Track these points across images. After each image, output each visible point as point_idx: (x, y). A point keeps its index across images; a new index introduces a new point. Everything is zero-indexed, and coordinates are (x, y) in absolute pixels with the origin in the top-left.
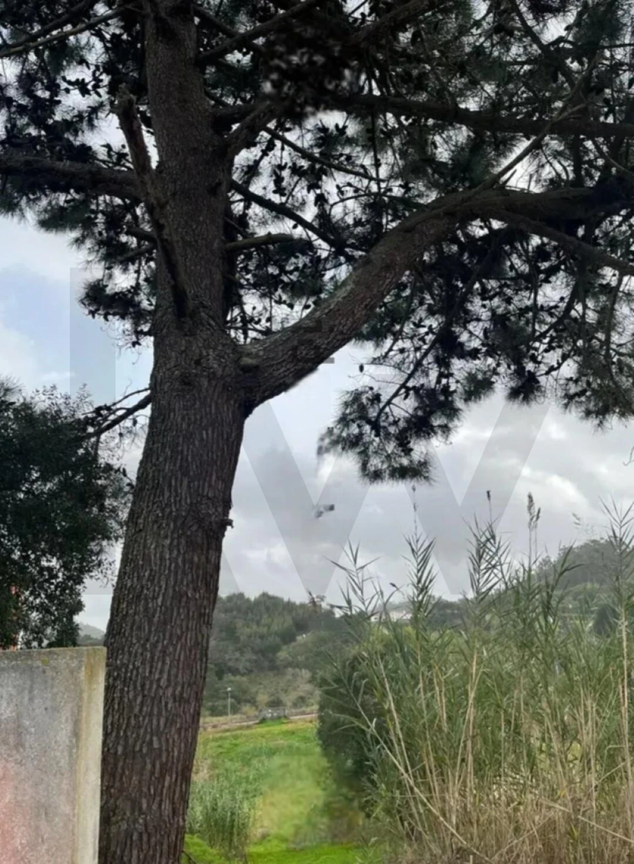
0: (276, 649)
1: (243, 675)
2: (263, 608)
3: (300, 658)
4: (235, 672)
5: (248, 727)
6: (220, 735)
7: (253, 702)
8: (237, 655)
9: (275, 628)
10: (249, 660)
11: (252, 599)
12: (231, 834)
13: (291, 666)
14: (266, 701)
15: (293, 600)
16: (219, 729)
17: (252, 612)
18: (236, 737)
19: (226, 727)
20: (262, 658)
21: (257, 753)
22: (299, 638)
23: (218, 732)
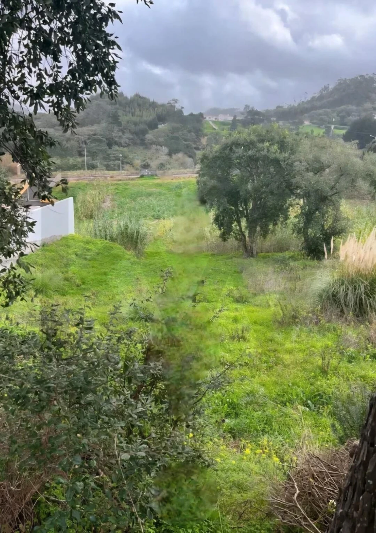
0: (144, 132)
1: (124, 147)
2: (136, 105)
3: (161, 140)
4: (120, 145)
5: (133, 179)
6: (115, 182)
7: (131, 164)
8: (120, 134)
9: (145, 118)
10: (128, 138)
11: (129, 97)
12: (137, 243)
13: (154, 144)
14: (140, 165)
15: (156, 101)
16: (114, 179)
17: (129, 107)
18: (126, 185)
19: (119, 178)
20: (136, 138)
21: (139, 194)
22: (160, 126)
23: (115, 180)
